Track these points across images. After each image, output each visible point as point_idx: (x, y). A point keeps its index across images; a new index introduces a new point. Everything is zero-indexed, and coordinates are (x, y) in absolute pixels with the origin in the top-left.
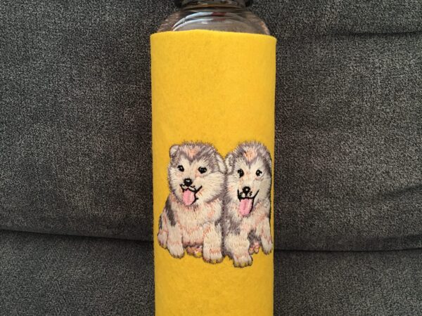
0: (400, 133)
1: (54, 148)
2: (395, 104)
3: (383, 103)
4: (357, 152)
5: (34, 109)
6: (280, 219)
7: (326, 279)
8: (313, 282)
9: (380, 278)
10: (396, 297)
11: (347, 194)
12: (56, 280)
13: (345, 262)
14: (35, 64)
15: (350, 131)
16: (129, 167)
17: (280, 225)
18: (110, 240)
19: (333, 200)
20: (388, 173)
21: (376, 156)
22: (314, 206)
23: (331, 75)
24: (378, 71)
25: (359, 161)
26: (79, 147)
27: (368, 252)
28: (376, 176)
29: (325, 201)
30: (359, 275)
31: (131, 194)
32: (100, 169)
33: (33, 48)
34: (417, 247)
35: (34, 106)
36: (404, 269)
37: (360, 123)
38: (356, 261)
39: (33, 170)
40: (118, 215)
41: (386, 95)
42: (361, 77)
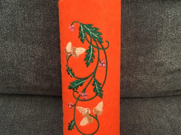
0: (178, 45)
1: (16, 53)
2: (177, 32)
3: (171, 31)
4: (159, 53)
5: (5, 34)
6: (123, 84)
7: (142, 110)
8: (137, 112)
9: (164, 109)
10: (172, 117)
11: (153, 73)
12: (17, 117)
13: (149, 102)
14: (6, 11)
15: (156, 44)
16: (54, 62)
17: (123, 87)
18: (41, 96)
19: (147, 75)
20: (171, 63)
21: (167, 55)
22: (139, 78)
23: (149, 18)
24: (170, 16)
25: (159, 58)
26: (28, 53)
27: (157, 97)
28: (166, 64)
29: (143, 76)
30: (156, 108)
31: (54, 75)
32: (39, 63)
33: (4, 2)
34: (178, 94)
35: (5, 32)
36: (174, 105)
37: (161, 40)
38: (153, 101)
39: (4, 64)
40: (47, 85)
41: (173, 27)
42: (162, 19)
